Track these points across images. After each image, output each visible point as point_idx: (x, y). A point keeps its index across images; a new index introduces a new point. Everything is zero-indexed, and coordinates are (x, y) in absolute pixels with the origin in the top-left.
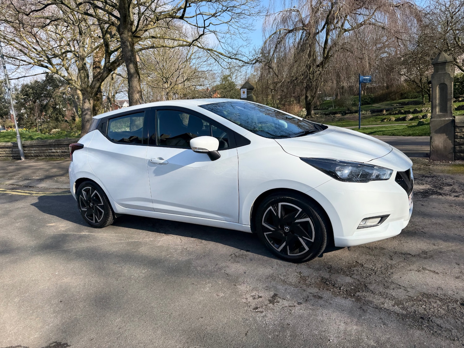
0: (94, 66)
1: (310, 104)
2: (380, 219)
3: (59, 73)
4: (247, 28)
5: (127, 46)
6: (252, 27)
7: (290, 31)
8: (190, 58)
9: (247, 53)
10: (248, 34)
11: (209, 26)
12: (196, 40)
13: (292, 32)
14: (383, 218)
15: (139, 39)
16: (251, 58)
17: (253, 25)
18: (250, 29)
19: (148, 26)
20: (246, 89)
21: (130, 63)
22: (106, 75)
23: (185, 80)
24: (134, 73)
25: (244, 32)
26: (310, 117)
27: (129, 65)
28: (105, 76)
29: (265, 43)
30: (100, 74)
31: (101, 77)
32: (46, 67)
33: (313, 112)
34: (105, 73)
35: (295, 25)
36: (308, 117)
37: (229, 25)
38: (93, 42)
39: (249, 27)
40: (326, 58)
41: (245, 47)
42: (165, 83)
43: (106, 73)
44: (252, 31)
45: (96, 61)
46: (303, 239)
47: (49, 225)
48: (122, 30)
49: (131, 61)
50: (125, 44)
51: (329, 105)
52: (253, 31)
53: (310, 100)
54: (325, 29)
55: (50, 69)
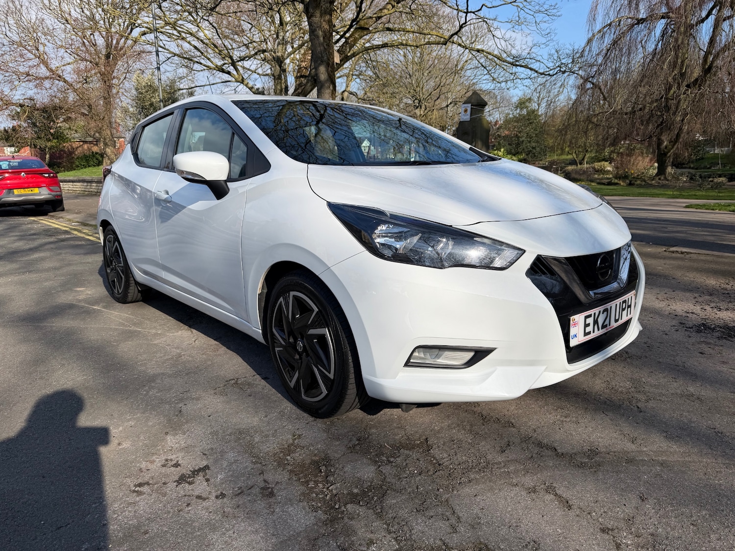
0: (299, 75)
1: (665, 154)
2: (472, 354)
3: (245, 82)
4: (546, 12)
5: (318, 37)
6: (555, 11)
7: (640, 21)
8: (462, 69)
9: (546, 57)
10: (551, 25)
11: (480, 10)
12: (456, 33)
13: (642, 23)
14: (479, 354)
15: (365, 33)
16: (551, 65)
17: (556, 7)
18: (552, 14)
19: (383, 11)
20: (469, 105)
21: (320, 65)
22: (310, 88)
23: (449, 103)
24: (326, 81)
25: (544, 20)
26: (662, 178)
27: (318, 67)
28: (309, 90)
29: (590, 41)
30: (301, 86)
31: (302, 92)
32: (229, 73)
33: (670, 170)
34: (309, 84)
35: (653, 10)
36: (660, 179)
37: (519, 9)
38: (301, 37)
39: (550, 11)
40: (708, 70)
41: (542, 46)
42: (417, 107)
43: (311, 85)
44: (553, 18)
45: (302, 66)
46: (319, 370)
47: (78, 289)
48: (311, 10)
49: (322, 62)
50: (316, 33)
51: (713, 161)
52: (556, 18)
53: (666, 147)
54: (712, 18)
55: (233, 75)
